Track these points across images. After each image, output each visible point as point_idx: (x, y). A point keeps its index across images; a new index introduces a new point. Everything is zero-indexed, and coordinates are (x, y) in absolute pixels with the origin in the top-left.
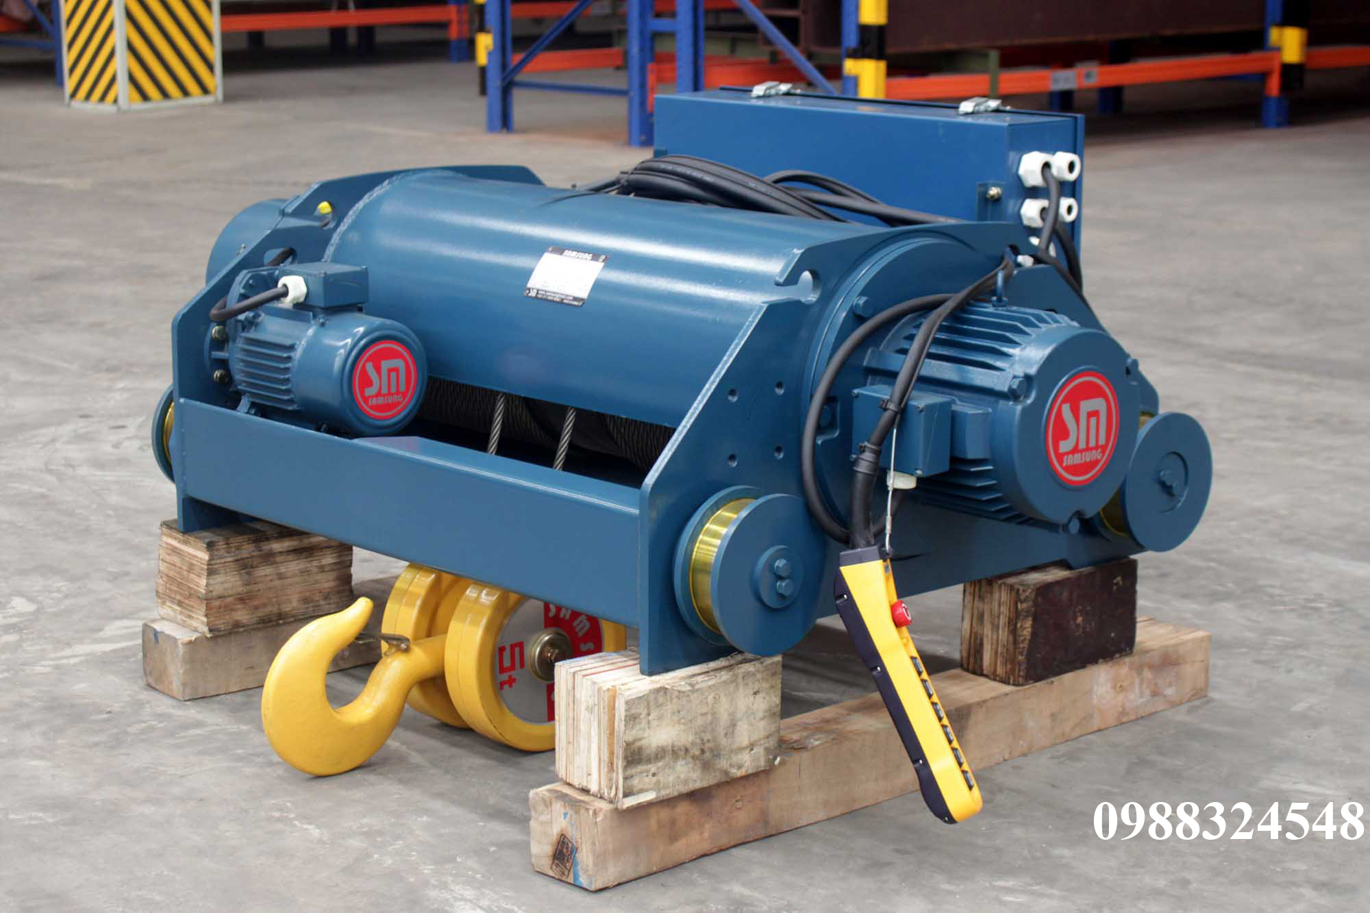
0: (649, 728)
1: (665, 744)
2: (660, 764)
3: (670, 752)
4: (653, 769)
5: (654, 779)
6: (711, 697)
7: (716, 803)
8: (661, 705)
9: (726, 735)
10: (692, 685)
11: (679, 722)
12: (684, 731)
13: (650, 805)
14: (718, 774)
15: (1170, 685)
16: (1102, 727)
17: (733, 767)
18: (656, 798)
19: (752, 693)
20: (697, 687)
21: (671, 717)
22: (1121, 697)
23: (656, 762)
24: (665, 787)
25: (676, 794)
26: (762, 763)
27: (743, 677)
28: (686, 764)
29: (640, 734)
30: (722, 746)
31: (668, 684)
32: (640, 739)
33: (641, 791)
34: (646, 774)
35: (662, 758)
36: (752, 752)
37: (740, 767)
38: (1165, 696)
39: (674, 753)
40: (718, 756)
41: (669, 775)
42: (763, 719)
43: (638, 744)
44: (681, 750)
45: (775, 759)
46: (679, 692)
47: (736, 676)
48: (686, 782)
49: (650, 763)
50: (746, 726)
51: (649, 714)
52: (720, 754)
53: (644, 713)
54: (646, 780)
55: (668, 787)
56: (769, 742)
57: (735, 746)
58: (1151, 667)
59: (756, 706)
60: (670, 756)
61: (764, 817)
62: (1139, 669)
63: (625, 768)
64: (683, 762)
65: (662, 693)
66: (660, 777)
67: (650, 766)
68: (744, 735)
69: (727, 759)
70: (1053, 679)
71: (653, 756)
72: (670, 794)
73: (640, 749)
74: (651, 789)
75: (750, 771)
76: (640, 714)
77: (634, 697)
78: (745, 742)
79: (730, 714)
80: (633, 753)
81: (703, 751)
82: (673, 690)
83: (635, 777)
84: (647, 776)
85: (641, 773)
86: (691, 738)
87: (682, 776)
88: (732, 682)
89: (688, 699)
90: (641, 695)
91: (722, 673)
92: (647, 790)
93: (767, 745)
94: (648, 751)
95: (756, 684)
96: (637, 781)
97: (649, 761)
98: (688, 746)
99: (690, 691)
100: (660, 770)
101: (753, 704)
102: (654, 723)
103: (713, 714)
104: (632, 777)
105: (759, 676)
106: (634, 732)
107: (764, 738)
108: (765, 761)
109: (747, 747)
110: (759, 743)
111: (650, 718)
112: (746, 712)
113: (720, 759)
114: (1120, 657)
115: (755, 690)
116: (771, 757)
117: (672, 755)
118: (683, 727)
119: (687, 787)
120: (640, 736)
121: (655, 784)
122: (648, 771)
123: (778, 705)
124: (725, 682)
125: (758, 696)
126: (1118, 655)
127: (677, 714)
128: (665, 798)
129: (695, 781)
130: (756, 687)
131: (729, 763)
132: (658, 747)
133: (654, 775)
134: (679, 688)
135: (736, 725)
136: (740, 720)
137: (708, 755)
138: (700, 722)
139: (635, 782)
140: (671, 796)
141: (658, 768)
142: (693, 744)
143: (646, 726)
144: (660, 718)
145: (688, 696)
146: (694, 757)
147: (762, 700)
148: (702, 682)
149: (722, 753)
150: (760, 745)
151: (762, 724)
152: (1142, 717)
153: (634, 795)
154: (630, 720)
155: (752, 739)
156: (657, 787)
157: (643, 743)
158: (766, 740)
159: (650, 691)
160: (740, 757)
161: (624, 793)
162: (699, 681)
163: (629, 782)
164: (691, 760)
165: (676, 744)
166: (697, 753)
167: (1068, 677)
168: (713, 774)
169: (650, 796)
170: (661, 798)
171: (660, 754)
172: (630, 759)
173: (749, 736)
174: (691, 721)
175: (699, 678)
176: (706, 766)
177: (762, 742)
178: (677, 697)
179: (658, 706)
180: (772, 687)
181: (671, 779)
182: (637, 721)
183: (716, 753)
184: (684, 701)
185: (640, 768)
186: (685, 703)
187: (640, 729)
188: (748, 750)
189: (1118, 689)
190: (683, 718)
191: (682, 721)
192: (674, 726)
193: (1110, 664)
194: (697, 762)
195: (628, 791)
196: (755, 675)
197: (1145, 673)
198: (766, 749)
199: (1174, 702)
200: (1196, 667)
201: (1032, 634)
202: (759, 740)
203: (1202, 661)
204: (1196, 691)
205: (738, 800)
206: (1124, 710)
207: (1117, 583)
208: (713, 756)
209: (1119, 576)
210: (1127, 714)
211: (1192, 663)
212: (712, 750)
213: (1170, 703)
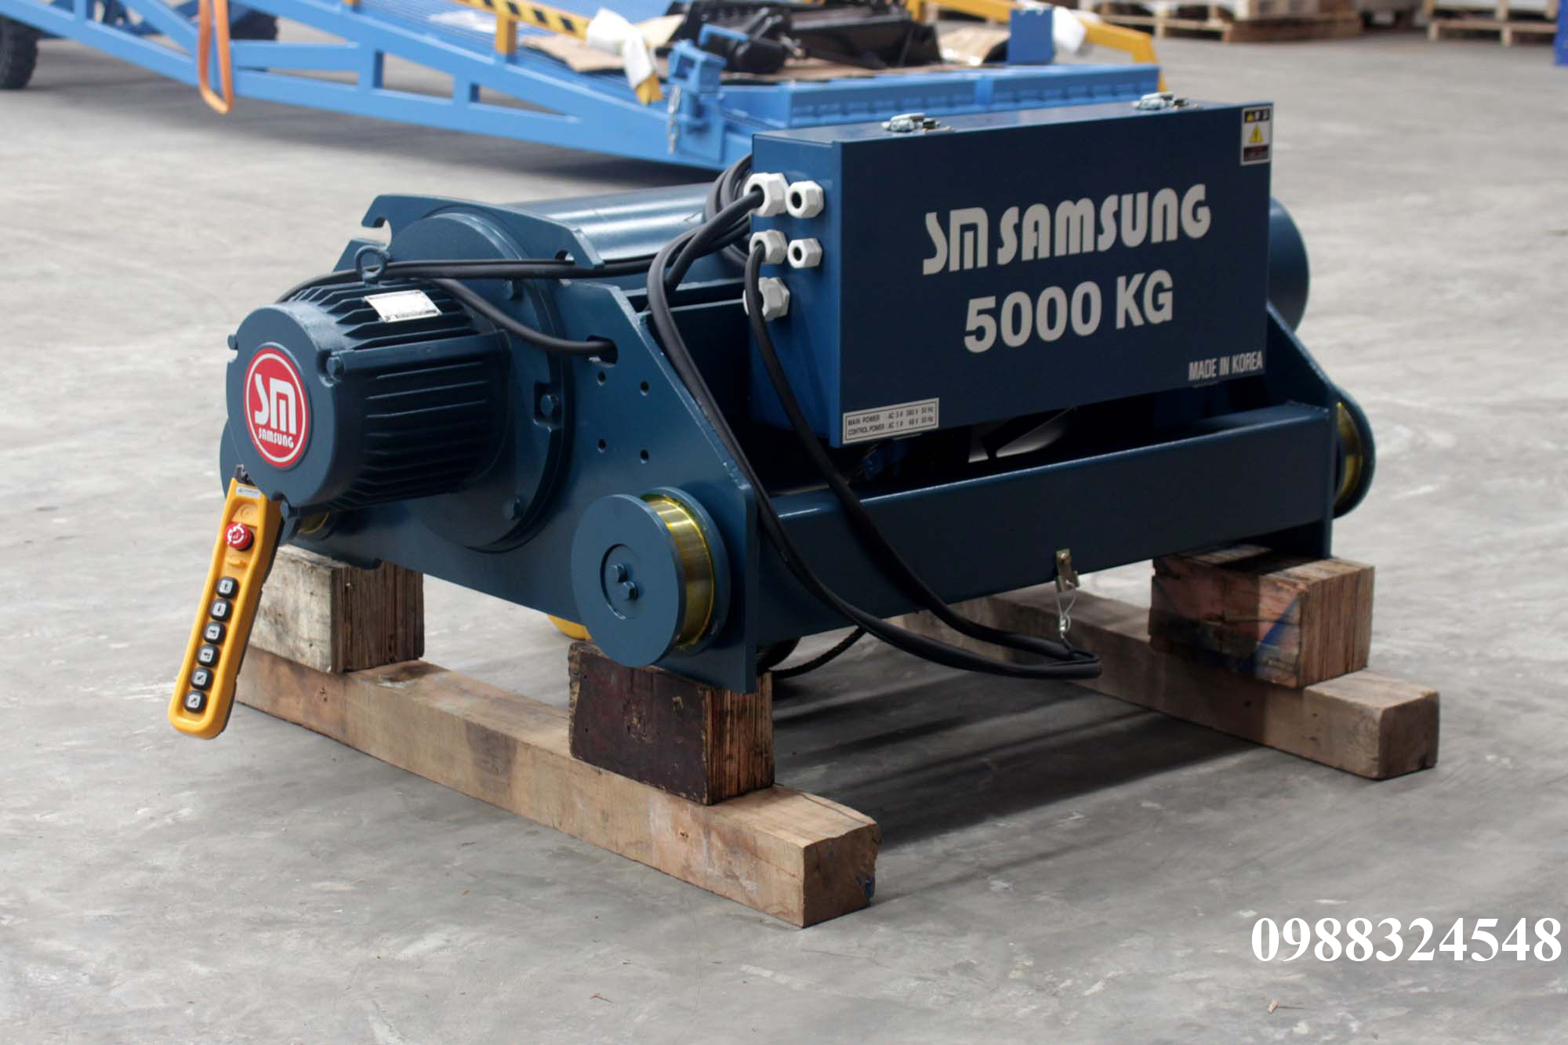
7: (308, 683)
9: (292, 618)
15: (749, 878)
16: (661, 869)
17: (298, 651)
19: (310, 591)
22: (683, 848)
26: (317, 663)
27: (303, 573)
30: (290, 627)
36: (311, 648)
37: (303, 655)
38: (741, 885)
42: (318, 622)
45: (327, 666)
47: (299, 569)
50: (306, 620)
52: (288, 633)
56: (324, 647)
57: (299, 633)
58: (722, 837)
59: (312, 606)
61: (342, 723)
62: (708, 829)
64: (263, 622)
68: (304, 626)
69: (294, 642)
70: (601, 770)
75: (309, 664)
78: (306, 636)
79: (294, 601)
81: (276, 622)
86: (269, 604)
87: (264, 634)
88: (296, 573)
93: (322, 649)
95: (312, 585)
98: (267, 609)
103: (283, 593)
105: (315, 580)
107: (319, 641)
108: (320, 663)
109: (307, 641)
110: (316, 643)
112: (306, 606)
113: (288, 637)
114: (687, 798)
115: (312, 591)
116: (325, 663)
123: (329, 617)
124: (291, 569)
125: (314, 598)
126: (684, 795)
129: (273, 646)
131: (295, 646)
135: (299, 614)
136: (302, 611)
137: (279, 627)
142: (269, 610)
146: (270, 621)
147: (317, 603)
149: (290, 632)
150: (317, 647)
151: (318, 626)
152: (712, 892)
155: (311, 636)
158: (320, 644)
160: (302, 646)
166: (273, 620)
167: (619, 779)
168: (284, 648)
173: (309, 633)
177: (318, 643)
180: (323, 596)
188: (308, 645)
189: (680, 836)
193: (668, 796)
194: (274, 629)
196: (312, 577)
197: (714, 838)
198: (321, 652)
199: (755, 903)
200: (786, 878)
201: (578, 700)
202: (315, 640)
203: (794, 876)
204: (786, 911)
205: (324, 693)
206: (689, 866)
207: (676, 703)
208: (284, 631)
209: (680, 696)
210: (693, 874)
211: (779, 870)
212: (283, 625)
213: (750, 900)
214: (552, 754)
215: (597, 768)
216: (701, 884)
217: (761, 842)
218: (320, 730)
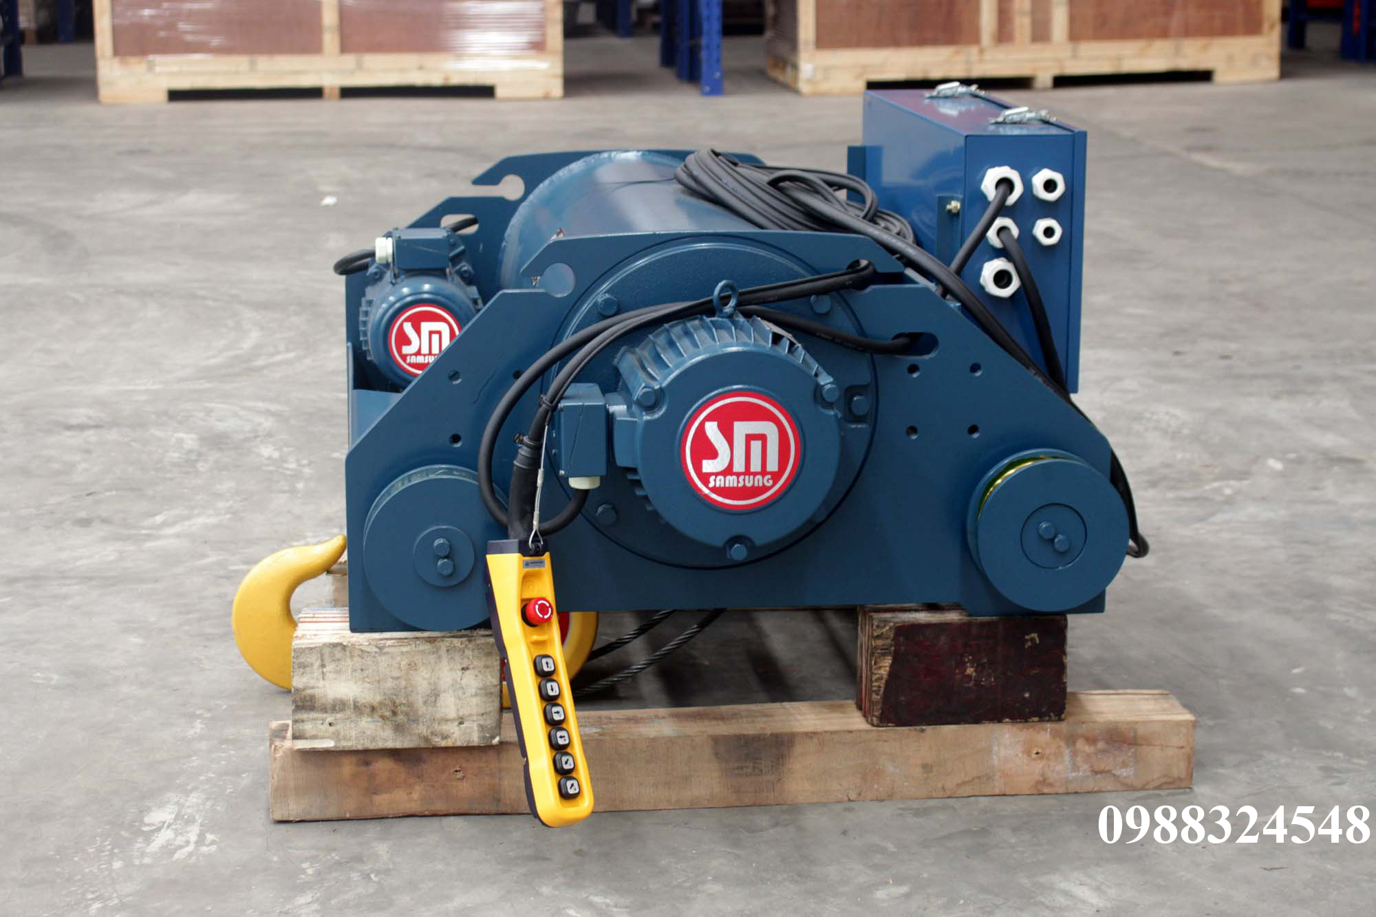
0: (323, 679)
1: (345, 698)
2: (338, 716)
3: (352, 707)
4: (330, 719)
5: (332, 729)
6: (403, 663)
7: (429, 768)
8: (339, 660)
9: (425, 703)
10: (380, 649)
11: (363, 680)
12: (369, 689)
13: (326, 753)
14: (415, 738)
15: (1125, 766)
16: (1007, 793)
17: (436, 735)
18: (334, 747)
19: (459, 667)
20: (386, 650)
21: (352, 674)
22: (1038, 766)
23: (332, 713)
24: (345, 739)
25: (360, 747)
26: (475, 739)
27: (448, 651)
28: (374, 721)
29: (312, 683)
30: (420, 713)
31: (349, 642)
32: (313, 688)
33: (314, 737)
34: (321, 722)
35: (341, 710)
36: (461, 726)
37: (445, 737)
38: (1114, 775)
39: (358, 708)
40: (416, 721)
41: (350, 728)
42: (476, 695)
43: (309, 692)
44: (365, 706)
45: (493, 737)
46: (362, 651)
47: (438, 649)
48: (373, 739)
49: (326, 712)
50: (452, 699)
51: (323, 666)
52: (418, 720)
53: (317, 664)
54: (322, 727)
55: (350, 739)
56: (485, 720)
57: (438, 716)
58: (1091, 740)
59: (464, 682)
60: (352, 710)
61: (495, 794)
62: (1071, 740)
63: (294, 711)
64: (369, 719)
65: (339, 648)
66: (338, 727)
67: (324, 715)
68: (449, 706)
69: (428, 727)
70: (924, 727)
71: (329, 707)
72: (352, 746)
73: (312, 698)
74: (329, 738)
75: (459, 744)
76: (312, 665)
77: (303, 647)
78: (452, 714)
79: (430, 683)
80: (304, 700)
81: (394, 713)
82: (355, 648)
83: (306, 723)
84: (322, 724)
85: (316, 719)
86: (378, 698)
87: (368, 732)
88: (433, 653)
89: (374, 659)
90: (312, 646)
91: (418, 643)
92: (323, 738)
93: (482, 722)
94: (323, 701)
95: (466, 660)
96: (311, 726)
97: (324, 709)
98: (375, 704)
99: (376, 652)
100: (340, 721)
101: (461, 679)
102: (330, 676)
103: (408, 680)
104: (303, 721)
105: (468, 653)
106: (304, 679)
107: (477, 715)
108: (479, 737)
109: (454, 720)
110: (470, 718)
111: (325, 670)
112: (453, 685)
113: (418, 724)
114: (1039, 721)
115: (465, 666)
116: (488, 735)
117: (355, 709)
118: (368, 685)
119: (374, 744)
120: (311, 685)
121: (333, 734)
122: (324, 720)
123: (496, 686)
124: (423, 652)
125: (467, 672)
126: (1036, 719)
127: (359, 671)
128: (346, 749)
129: (386, 740)
130: (466, 663)
131: (429, 731)
132: (336, 699)
133: (330, 724)
134: (361, 647)
135: (439, 695)
136: (444, 691)
137: (401, 718)
138: (389, 684)
139: (308, 727)
140: (354, 748)
141: (336, 719)
142: (381, 703)
143: (321, 676)
144: (338, 672)
145: (375, 657)
146: (383, 717)
147: (473, 677)
148: (389, 646)
149: (420, 719)
150: (474, 721)
151: (474, 700)
152: (1076, 793)
153: (307, 739)
154: (300, 668)
155: (461, 713)
156: (336, 736)
157: (316, 692)
158: (480, 718)
159: (324, 644)
160: (444, 727)
161: (293, 734)
162: (387, 645)
163: (300, 726)
164: (380, 719)
165: (358, 700)
166: (388, 714)
167: (948, 730)
168: (408, 738)
169: (329, 744)
170: (341, 749)
171: (338, 706)
172: (300, 704)
173: (458, 710)
174: (379, 682)
175: (389, 643)
176: (399, 728)
177: (475, 718)
178: (360, 656)
179: (334, 660)
180: (487, 667)
181: (353, 733)
182: (308, 669)
183: (413, 718)
184: (369, 661)
185: (313, 715)
186: (370, 663)
187: (313, 678)
188: (456, 723)
189: (1034, 756)
190: (367, 677)
191: (366, 679)
192: (356, 682)
193: (1020, 725)
194: (388, 723)
195: (297, 734)
196: (464, 652)
197: (1081, 745)
198: (481, 726)
199: (1132, 786)
200: (1171, 752)
201: (890, 674)
202: (471, 715)
203: (1182, 747)
204: (1171, 780)
205: (460, 771)
206: (1045, 780)
207: (1032, 640)
208: (409, 720)
209: (1035, 633)
210: (1051, 785)
211: (1163, 747)
212: (407, 714)
213: (1126, 785)
214: (851, 732)
215: (918, 728)
216: (1061, 791)
217: (1141, 731)
218: (452, 811)
